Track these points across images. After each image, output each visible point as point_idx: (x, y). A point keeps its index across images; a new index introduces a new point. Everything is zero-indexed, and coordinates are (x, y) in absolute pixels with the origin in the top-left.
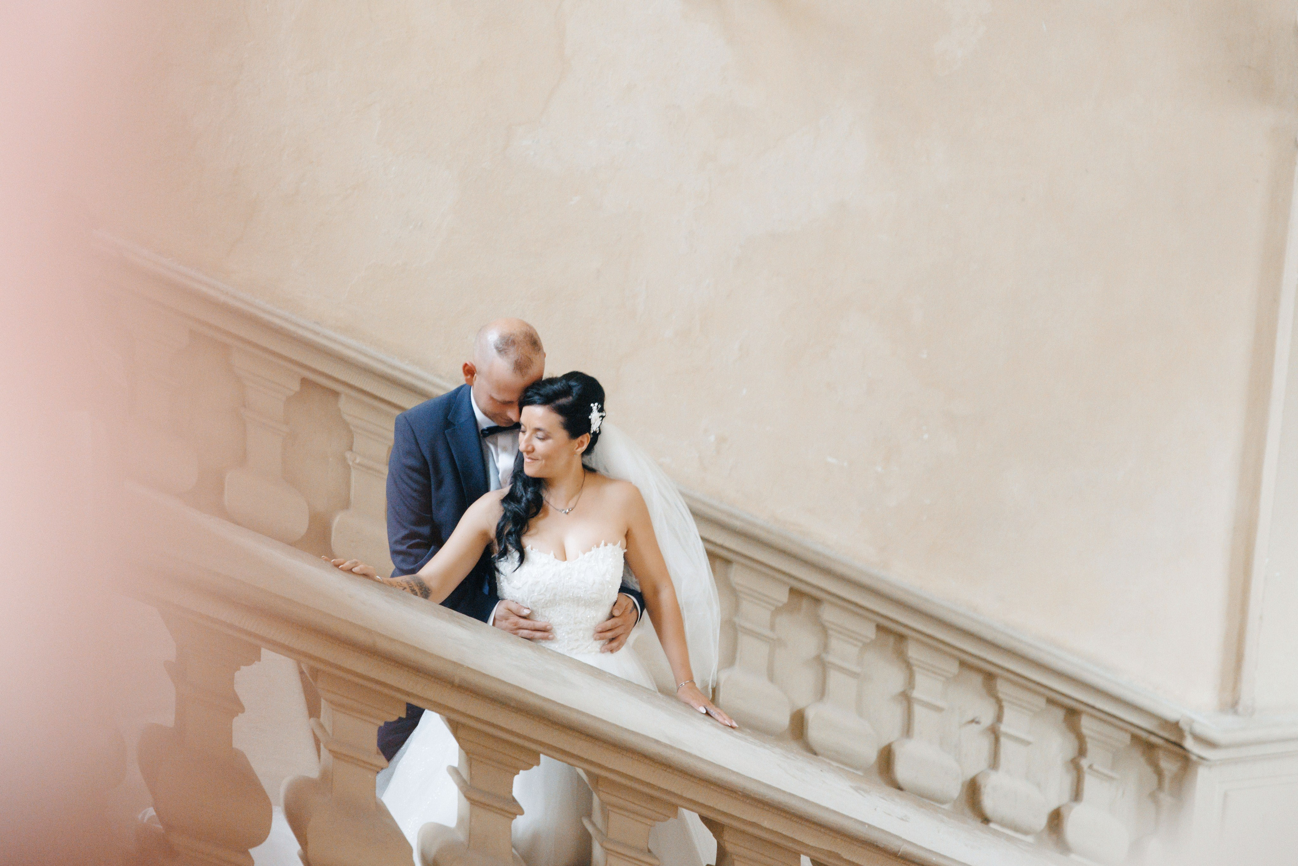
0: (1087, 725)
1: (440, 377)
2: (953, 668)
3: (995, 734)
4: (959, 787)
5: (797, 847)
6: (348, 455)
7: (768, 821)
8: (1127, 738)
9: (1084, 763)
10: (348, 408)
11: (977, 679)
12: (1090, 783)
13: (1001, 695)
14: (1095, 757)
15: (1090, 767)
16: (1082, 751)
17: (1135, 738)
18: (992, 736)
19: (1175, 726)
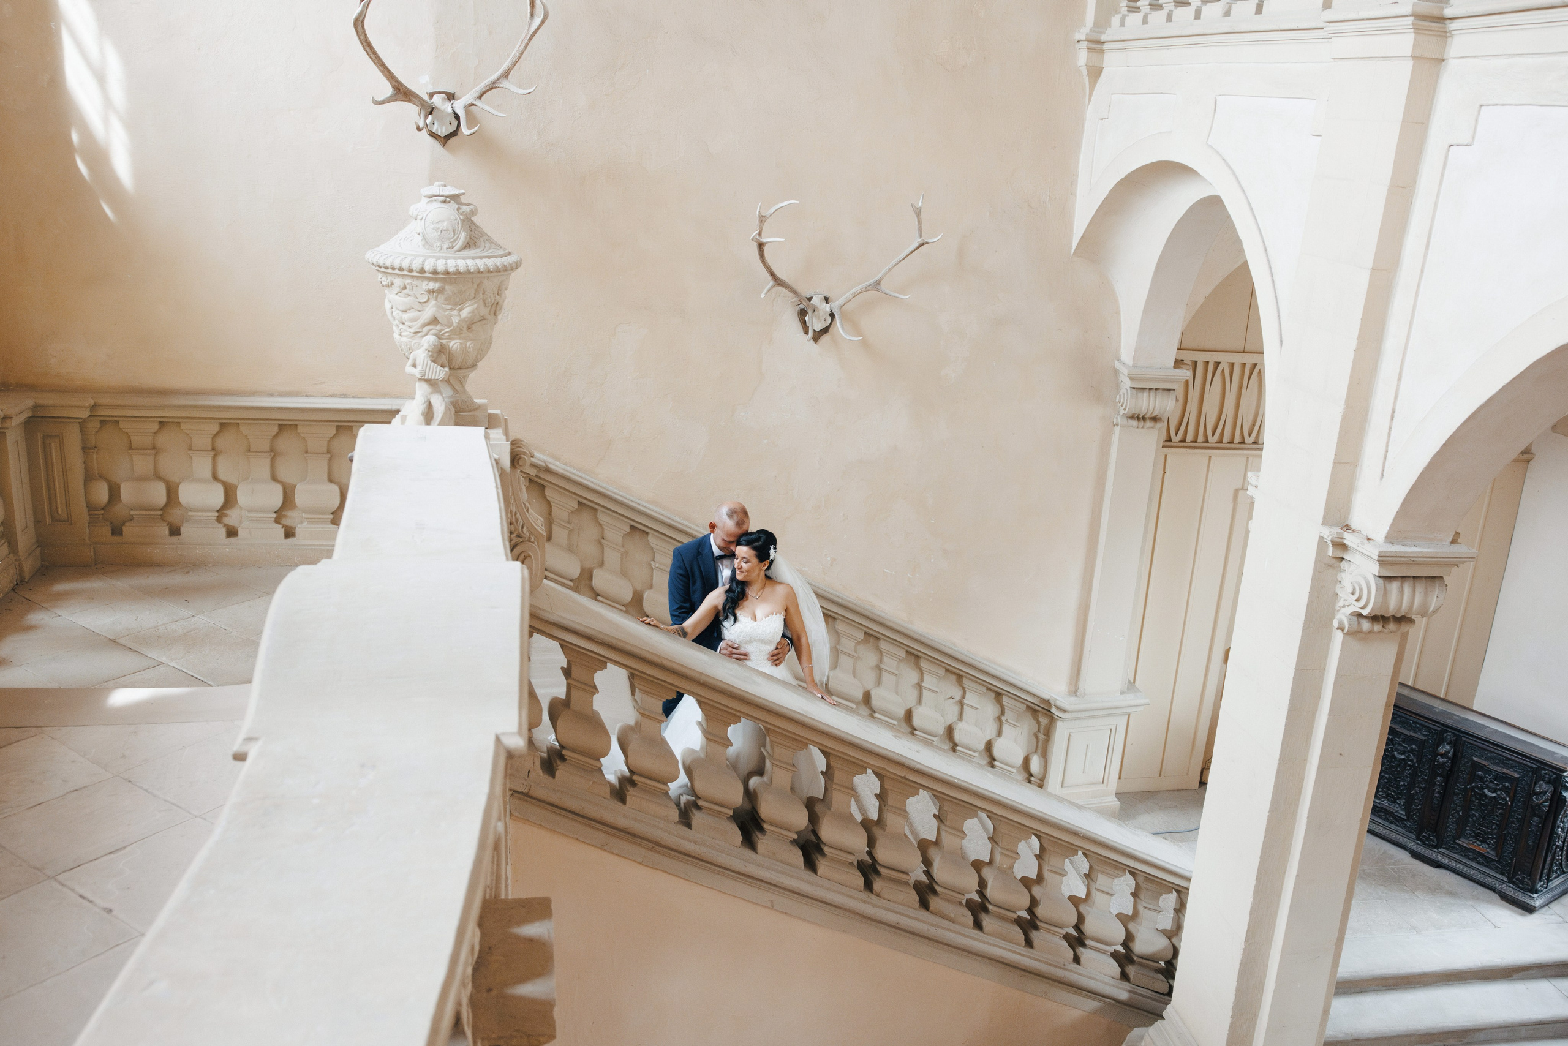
0: (1005, 700)
1: (698, 526)
2: (942, 672)
3: (961, 704)
4: (943, 729)
5: (866, 765)
6: (652, 562)
7: (852, 753)
8: (1024, 707)
9: (1004, 718)
10: (652, 540)
11: (954, 678)
12: (1006, 728)
13: (965, 686)
14: (1009, 716)
15: (1006, 721)
16: (1003, 713)
17: (1028, 707)
18: (960, 705)
19: (1048, 702)
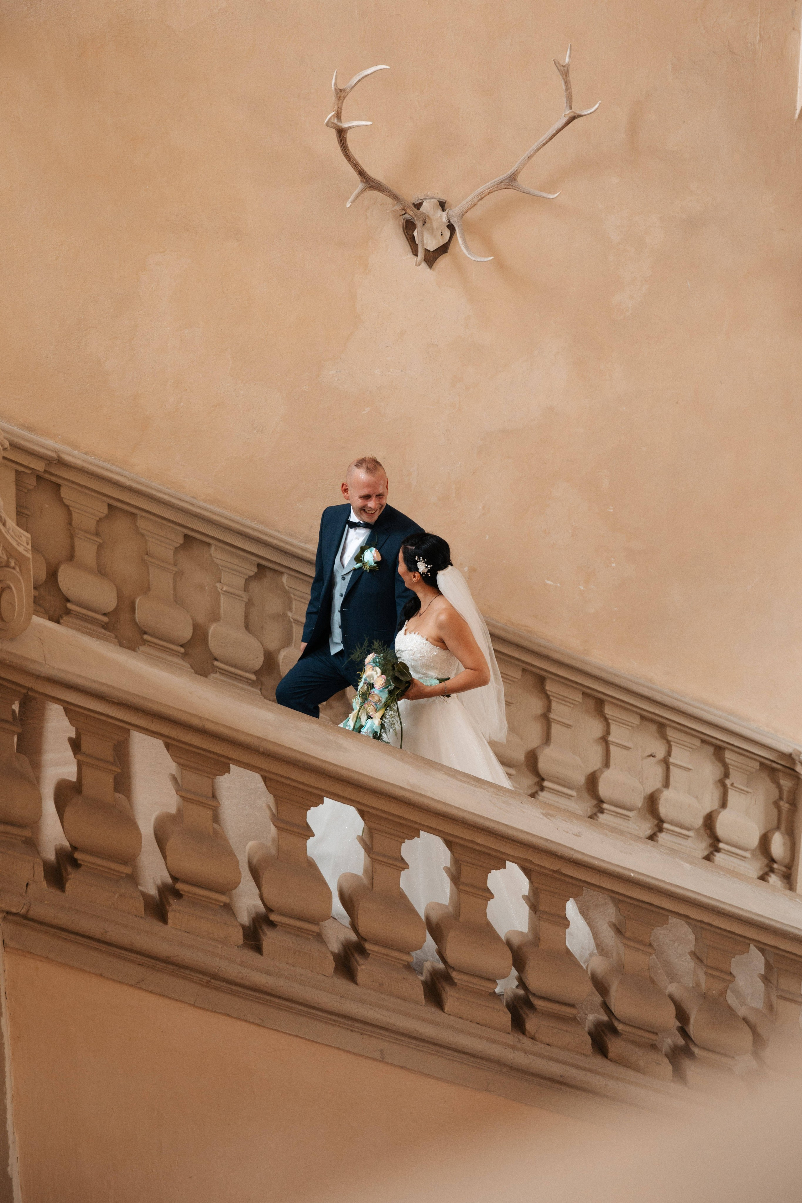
0: (729, 756)
1: (279, 532)
2: (636, 720)
3: (666, 763)
4: (642, 800)
5: (504, 857)
6: (218, 585)
7: (481, 839)
8: (757, 765)
9: (728, 782)
10: (217, 554)
11: (653, 728)
12: (733, 796)
13: (669, 738)
14: (736, 778)
15: (732, 784)
16: (727, 775)
17: (762, 764)
18: (665, 765)
19: (789, 757)
